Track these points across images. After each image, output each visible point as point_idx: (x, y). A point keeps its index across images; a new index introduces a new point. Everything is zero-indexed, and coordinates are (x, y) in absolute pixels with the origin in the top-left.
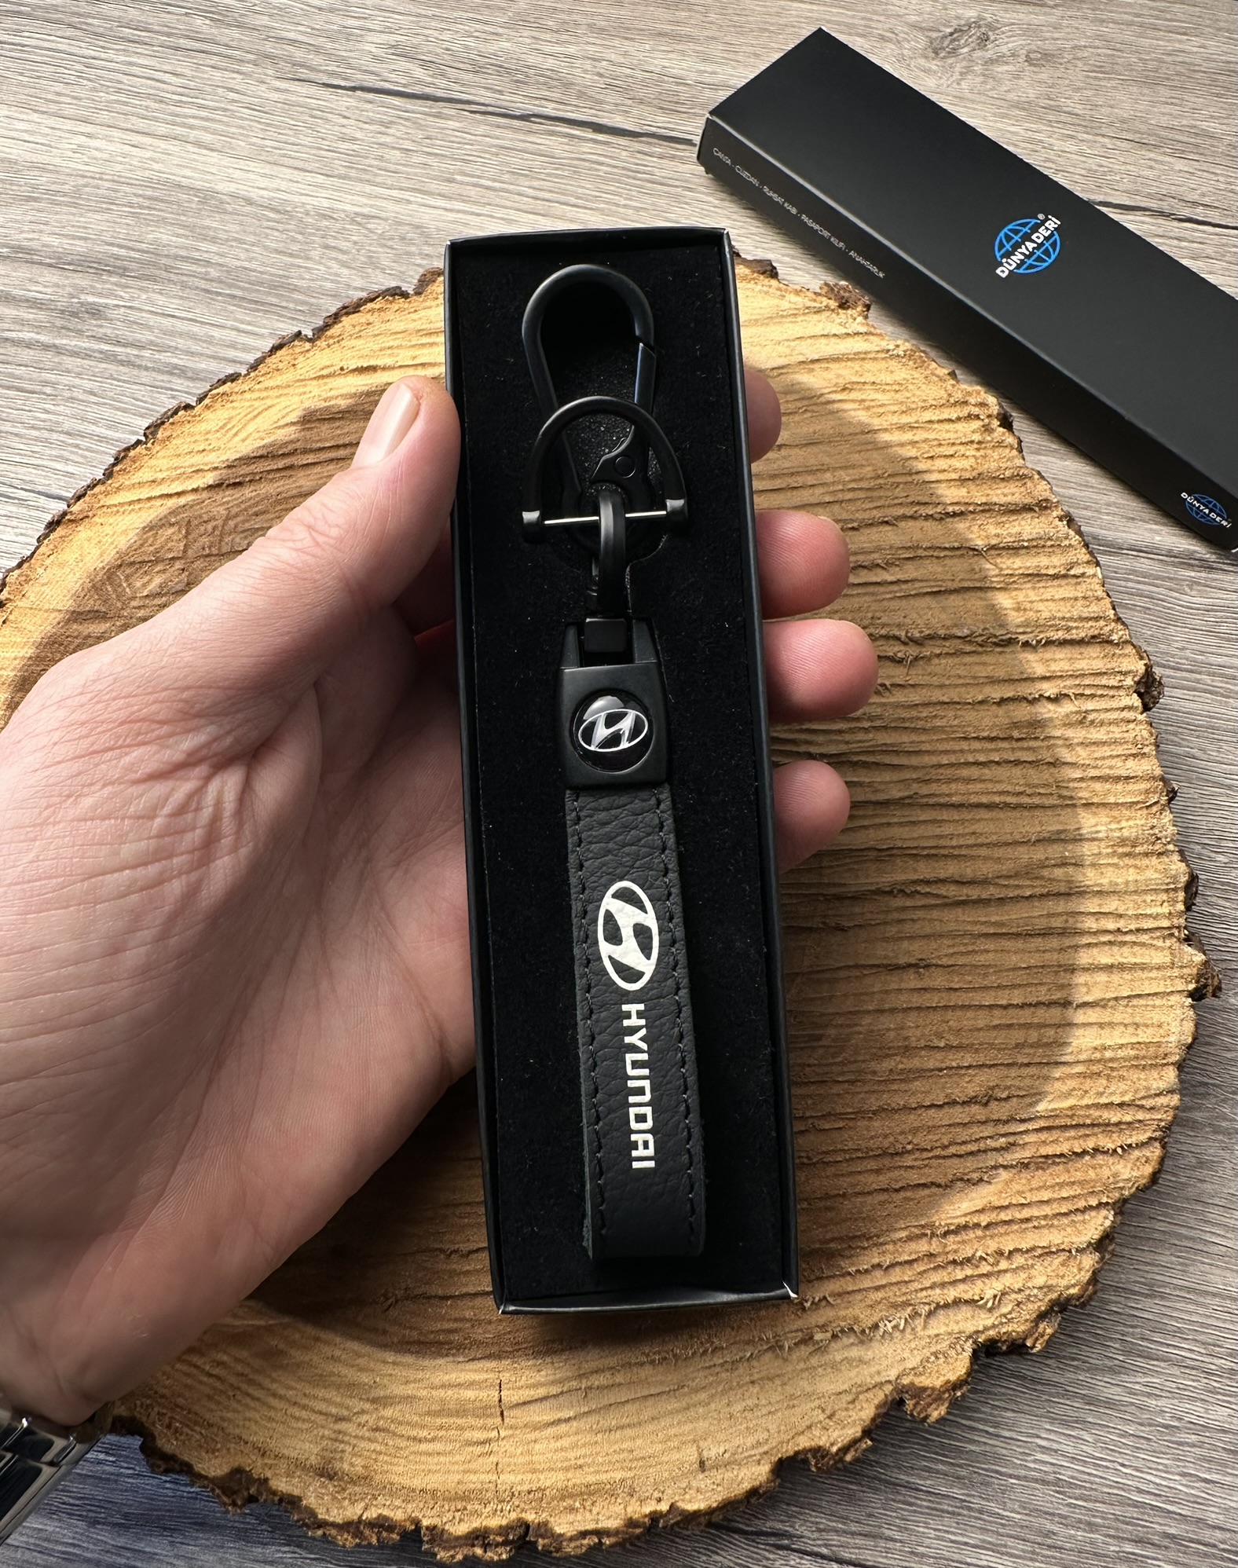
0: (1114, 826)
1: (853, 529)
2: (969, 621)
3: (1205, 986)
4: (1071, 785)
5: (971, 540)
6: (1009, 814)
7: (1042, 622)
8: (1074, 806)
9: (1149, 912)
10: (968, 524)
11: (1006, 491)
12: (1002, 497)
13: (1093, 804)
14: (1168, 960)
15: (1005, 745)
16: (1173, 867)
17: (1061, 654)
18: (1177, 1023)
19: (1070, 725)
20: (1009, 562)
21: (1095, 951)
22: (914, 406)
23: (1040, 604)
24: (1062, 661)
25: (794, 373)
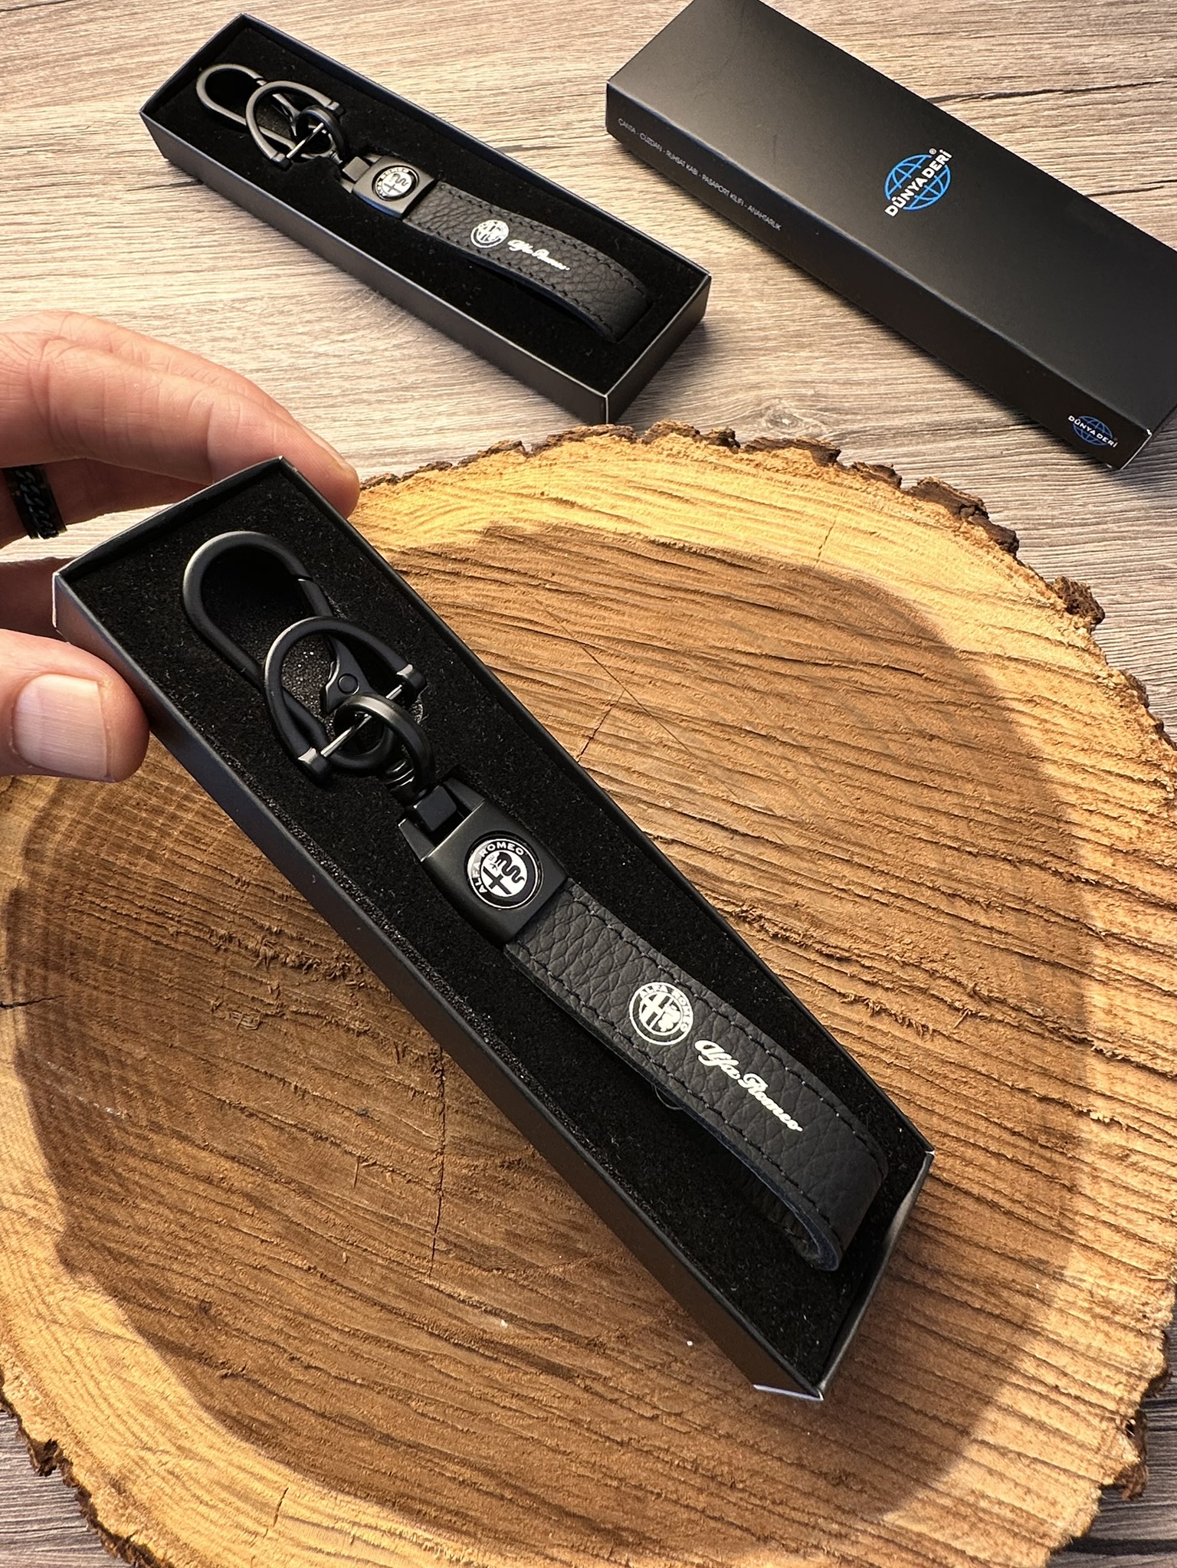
0: (1103, 1282)
1: (970, 853)
2: (1048, 1002)
3: (1124, 1487)
4: (1077, 1218)
5: (1092, 918)
6: (997, 1216)
7: (1126, 1036)
8: (1072, 1241)
9: (1099, 1386)
10: (1097, 898)
12: (1149, 884)
13: (1092, 1249)
14: (1095, 1443)
15: (1026, 1145)
16: (1149, 1354)
17: (1133, 1076)
18: (1073, 1511)
19: (1108, 1156)
20: (1125, 956)
21: (1021, 1394)
22: (1098, 748)
23: (1136, 1016)
24: (1130, 1084)
25: (986, 663)
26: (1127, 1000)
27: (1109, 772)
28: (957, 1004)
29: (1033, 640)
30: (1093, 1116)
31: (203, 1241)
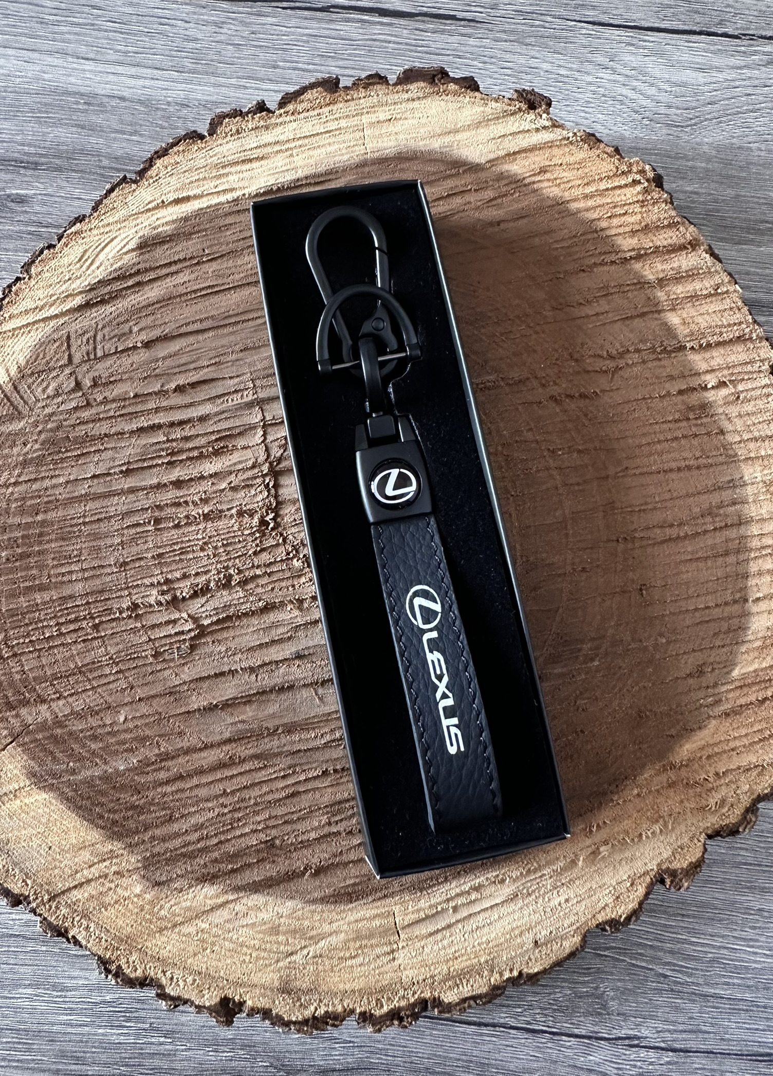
1: (560, 278)
2: (650, 337)
4: (733, 446)
5: (646, 276)
6: (692, 473)
7: (701, 331)
8: (738, 461)
10: (641, 264)
11: (665, 236)
12: (663, 241)
13: (750, 458)
15: (684, 424)
17: (716, 352)
19: (728, 404)
20: (674, 290)
22: (592, 179)
23: (698, 318)
24: (718, 357)
25: (502, 163)
26: (689, 311)
27: (607, 189)
28: (604, 368)
29: (521, 136)
30: (709, 386)
31: (242, 805)
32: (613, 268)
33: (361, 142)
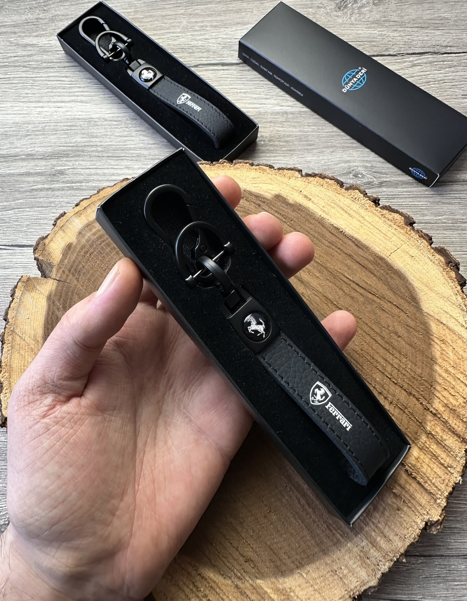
1: (394, 382)
5: (427, 425)
7: (419, 470)
10: (432, 419)
11: (458, 423)
12: (454, 424)
16: (373, 578)
20: (433, 444)
23: (426, 465)
24: (412, 487)
25: (432, 320)
26: (425, 458)
27: (459, 379)
29: (453, 320)
32: (420, 405)
33: (392, 251)
